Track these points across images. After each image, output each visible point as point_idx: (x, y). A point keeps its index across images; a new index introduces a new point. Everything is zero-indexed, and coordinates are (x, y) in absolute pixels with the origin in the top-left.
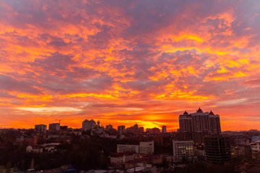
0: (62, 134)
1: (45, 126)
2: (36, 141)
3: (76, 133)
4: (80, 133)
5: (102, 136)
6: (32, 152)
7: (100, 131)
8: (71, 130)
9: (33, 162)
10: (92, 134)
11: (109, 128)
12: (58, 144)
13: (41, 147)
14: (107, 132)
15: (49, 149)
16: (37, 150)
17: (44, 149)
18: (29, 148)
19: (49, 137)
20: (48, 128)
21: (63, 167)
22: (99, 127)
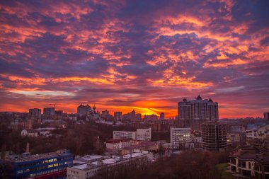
0: (57, 119)
1: (40, 110)
2: (30, 125)
3: (71, 118)
4: (75, 119)
5: (98, 122)
6: (27, 135)
7: (96, 117)
8: (66, 115)
9: (28, 146)
10: (87, 120)
11: (106, 113)
12: (53, 129)
13: (37, 131)
14: (103, 118)
15: (44, 133)
16: (32, 134)
17: (39, 134)
18: (24, 132)
19: (44, 121)
20: (42, 113)
21: (58, 152)
22: (95, 113)
